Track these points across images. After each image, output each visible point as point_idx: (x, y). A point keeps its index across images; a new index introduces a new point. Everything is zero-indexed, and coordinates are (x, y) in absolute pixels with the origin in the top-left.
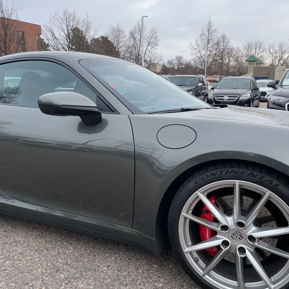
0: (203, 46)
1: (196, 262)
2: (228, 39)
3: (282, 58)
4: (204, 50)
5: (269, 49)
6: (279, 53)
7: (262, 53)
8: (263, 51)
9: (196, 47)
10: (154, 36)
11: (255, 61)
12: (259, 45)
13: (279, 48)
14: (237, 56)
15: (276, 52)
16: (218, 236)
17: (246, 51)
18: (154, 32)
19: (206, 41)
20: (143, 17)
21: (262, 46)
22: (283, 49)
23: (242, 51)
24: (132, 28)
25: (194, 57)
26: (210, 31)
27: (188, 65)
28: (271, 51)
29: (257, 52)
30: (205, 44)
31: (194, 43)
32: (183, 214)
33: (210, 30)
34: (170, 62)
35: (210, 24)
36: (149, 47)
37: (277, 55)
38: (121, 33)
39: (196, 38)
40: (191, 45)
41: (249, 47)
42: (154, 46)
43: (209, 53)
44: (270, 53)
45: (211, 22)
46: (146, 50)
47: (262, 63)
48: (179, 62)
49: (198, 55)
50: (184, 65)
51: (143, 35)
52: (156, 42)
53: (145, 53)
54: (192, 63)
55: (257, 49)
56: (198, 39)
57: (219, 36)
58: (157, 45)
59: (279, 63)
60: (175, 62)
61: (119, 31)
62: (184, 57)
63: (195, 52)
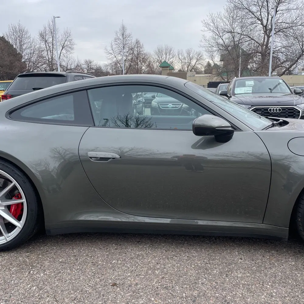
2: (141, 44)
3: (191, 64)
4: (119, 55)
5: (178, 55)
6: (187, 59)
7: (172, 59)
8: (173, 57)
9: (111, 52)
10: (68, 39)
11: (168, 67)
12: (169, 51)
13: (187, 55)
14: (149, 61)
15: (185, 59)
17: (157, 57)
18: (68, 35)
19: (121, 45)
20: (54, 18)
21: (171, 52)
22: (190, 56)
23: (153, 56)
24: (42, 29)
25: (110, 62)
26: (124, 36)
27: (98, 69)
28: (180, 57)
29: (168, 58)
30: (120, 48)
31: (109, 48)
33: (124, 34)
34: (79, 66)
35: (124, 28)
36: (64, 51)
37: (186, 61)
38: (24, 33)
39: (111, 42)
40: (106, 49)
41: (159, 52)
42: (69, 49)
43: (125, 58)
44: (180, 58)
45: (125, 26)
46: (60, 53)
47: (173, 69)
48: (89, 66)
49: (114, 60)
50: (94, 70)
51: (56, 38)
52: (71, 46)
53: (60, 57)
54: (103, 68)
55: (167, 55)
56: (113, 43)
57: (134, 41)
58: (72, 49)
59: (188, 69)
60: (85, 66)
61: (21, 31)
62: (93, 61)
63: (111, 57)
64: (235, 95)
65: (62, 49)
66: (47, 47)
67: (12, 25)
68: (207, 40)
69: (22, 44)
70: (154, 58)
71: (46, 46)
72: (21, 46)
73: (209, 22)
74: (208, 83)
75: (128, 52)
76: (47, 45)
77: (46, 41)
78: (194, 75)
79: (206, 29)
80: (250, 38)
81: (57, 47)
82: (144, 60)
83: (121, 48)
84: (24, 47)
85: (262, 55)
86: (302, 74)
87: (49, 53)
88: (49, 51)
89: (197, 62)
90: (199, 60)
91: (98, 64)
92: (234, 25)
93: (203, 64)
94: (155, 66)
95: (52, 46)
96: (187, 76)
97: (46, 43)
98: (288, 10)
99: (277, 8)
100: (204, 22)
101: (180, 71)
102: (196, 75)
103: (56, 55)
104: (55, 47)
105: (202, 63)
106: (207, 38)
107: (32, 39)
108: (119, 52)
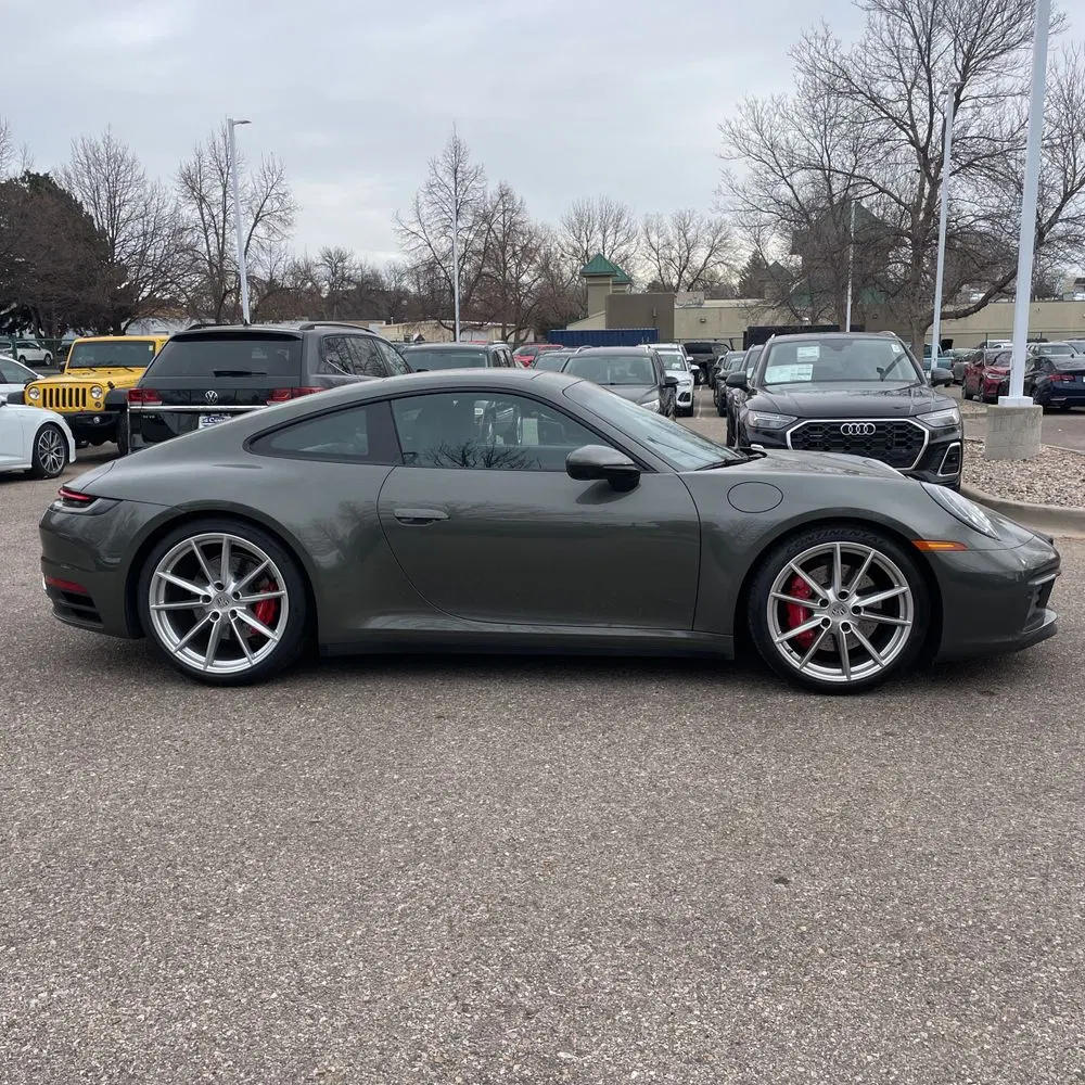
0: (440, 225)
1: (790, 652)
2: (517, 200)
3: (690, 265)
4: (443, 239)
5: (647, 234)
6: (677, 246)
7: (624, 247)
8: (628, 240)
9: (415, 228)
10: (273, 192)
11: (609, 276)
12: (613, 221)
13: (676, 231)
14: (546, 255)
15: (669, 245)
16: (815, 615)
17: (572, 239)
18: (273, 177)
19: (450, 206)
20: (231, 123)
21: (623, 223)
22: (688, 235)
23: (559, 237)
24: (191, 160)
25: (411, 261)
26: (459, 175)
27: (368, 282)
28: (654, 238)
30: (444, 216)
31: (409, 217)
32: (773, 593)
33: (459, 169)
34: (303, 273)
35: (457, 149)
36: (260, 230)
37: (674, 252)
38: (122, 168)
39: (414, 197)
40: (398, 219)
41: (581, 224)
42: (278, 225)
43: (461, 248)
44: (651, 245)
45: (462, 142)
46: (249, 239)
47: (629, 281)
48: (336, 272)
49: (425, 257)
50: (355, 283)
51: (235, 189)
52: (282, 214)
53: (246, 249)
54: (384, 278)
55: (607, 233)
56: (422, 199)
57: (492, 189)
58: (287, 223)
59: (679, 281)
60: (322, 272)
61: (115, 159)
62: (351, 254)
63: (413, 246)
64: (768, 388)
65: (255, 225)
66: (206, 218)
67: (85, 141)
68: (737, 188)
69: (117, 203)
70: (563, 242)
71: (202, 214)
72: (113, 209)
73: (747, 127)
74: (745, 333)
75: (471, 227)
76: (205, 211)
77: (202, 199)
78: (700, 304)
79: (735, 151)
80: (875, 185)
81: (238, 218)
82: (527, 253)
83: (450, 214)
84: (123, 215)
85: (915, 243)
86: (1076, 298)
87: (213, 238)
88: (211, 231)
89: (712, 258)
90: (717, 249)
91: (370, 263)
92: (828, 139)
93: (731, 262)
94: (566, 270)
95: (221, 215)
96: (676, 306)
97: (203, 206)
98: (997, 97)
99: (960, 91)
100: (727, 129)
101: (653, 286)
102: (708, 303)
103: (236, 243)
104: (231, 217)
105: (731, 259)
106: (739, 182)
107: (148, 186)
108: (441, 229)
